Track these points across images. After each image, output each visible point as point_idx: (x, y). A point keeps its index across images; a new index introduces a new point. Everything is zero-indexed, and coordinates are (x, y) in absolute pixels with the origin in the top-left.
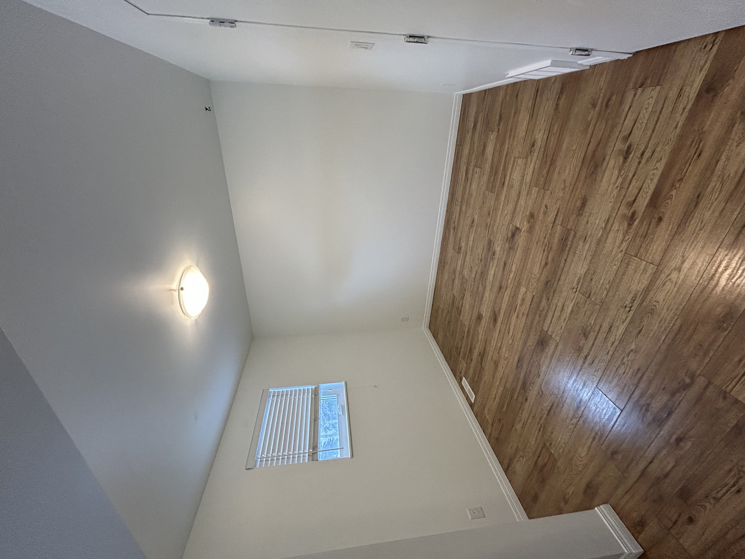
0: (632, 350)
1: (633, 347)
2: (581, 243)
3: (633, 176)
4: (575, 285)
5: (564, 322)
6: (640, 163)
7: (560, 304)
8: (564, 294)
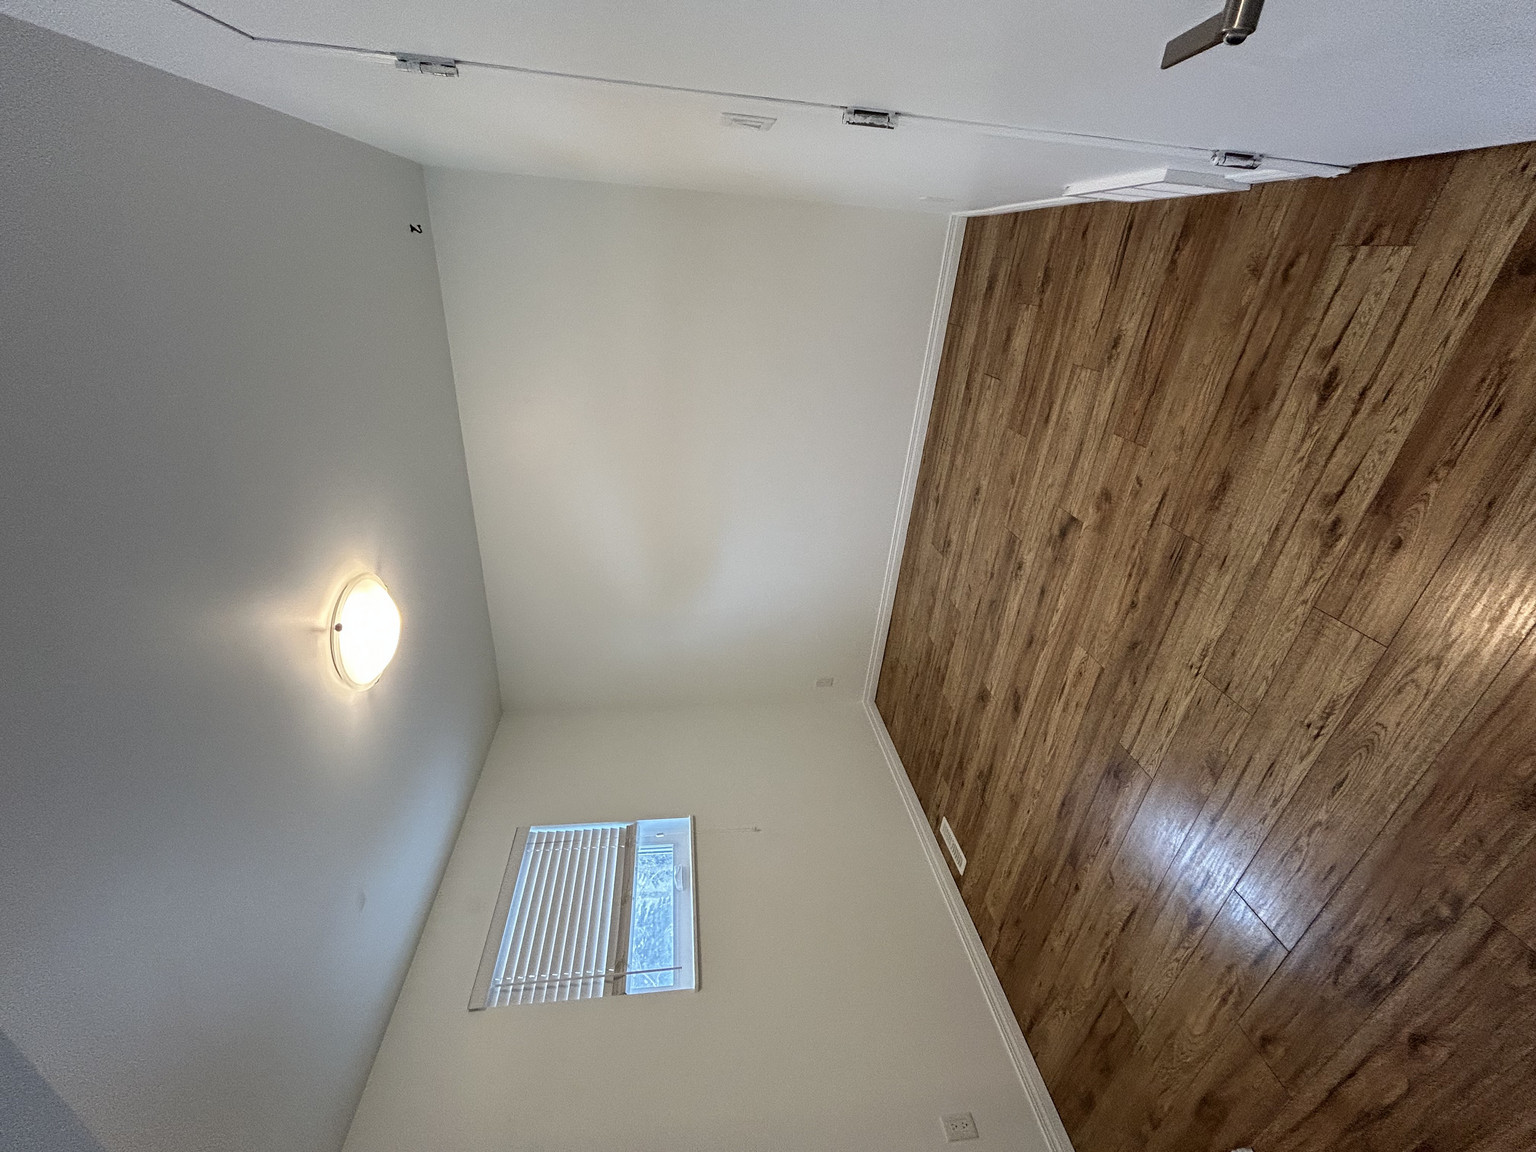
0: (1319, 823)
1: (1322, 816)
2: (1213, 571)
3: (1341, 439)
4: (1195, 659)
5: (1167, 736)
6: (1355, 412)
7: (1160, 698)
8: (1171, 675)
